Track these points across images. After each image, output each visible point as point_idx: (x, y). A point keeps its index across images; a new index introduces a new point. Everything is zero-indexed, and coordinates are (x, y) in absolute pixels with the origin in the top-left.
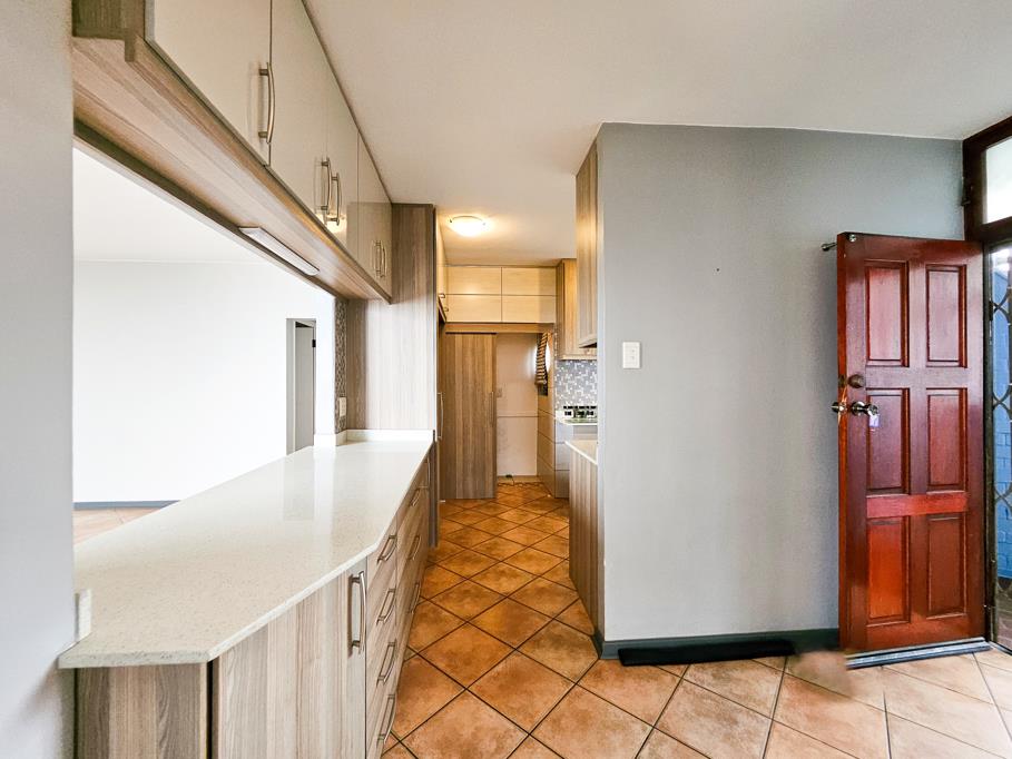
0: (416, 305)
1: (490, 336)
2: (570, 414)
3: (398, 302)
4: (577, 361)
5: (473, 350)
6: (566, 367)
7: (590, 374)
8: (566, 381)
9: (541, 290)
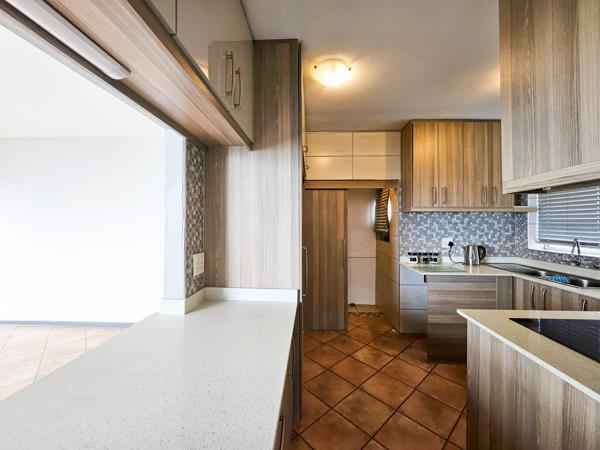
0: (279, 151)
1: (342, 192)
2: (414, 260)
3: (260, 148)
4: (420, 213)
5: (328, 203)
6: (409, 218)
7: (431, 224)
8: (409, 230)
9: (387, 151)
